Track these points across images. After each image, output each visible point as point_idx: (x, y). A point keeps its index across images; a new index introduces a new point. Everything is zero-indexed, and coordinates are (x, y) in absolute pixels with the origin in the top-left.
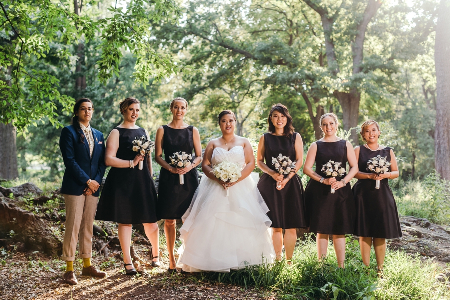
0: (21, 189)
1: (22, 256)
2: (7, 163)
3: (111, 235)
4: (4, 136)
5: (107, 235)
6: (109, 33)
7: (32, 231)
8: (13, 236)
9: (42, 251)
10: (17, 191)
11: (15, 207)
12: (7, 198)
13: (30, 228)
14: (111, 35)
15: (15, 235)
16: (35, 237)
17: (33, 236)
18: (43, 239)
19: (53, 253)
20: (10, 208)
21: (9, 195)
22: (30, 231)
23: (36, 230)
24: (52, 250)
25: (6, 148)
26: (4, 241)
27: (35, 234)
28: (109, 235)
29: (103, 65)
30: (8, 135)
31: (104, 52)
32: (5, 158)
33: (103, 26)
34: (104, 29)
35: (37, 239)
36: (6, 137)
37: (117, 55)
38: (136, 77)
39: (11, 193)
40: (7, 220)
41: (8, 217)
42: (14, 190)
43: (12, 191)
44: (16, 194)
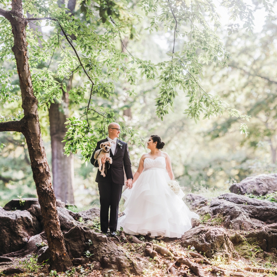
0: (89, 213)
1: (98, 273)
3: (176, 256)
4: (62, 163)
5: (173, 255)
6: (167, 74)
7: (105, 251)
8: (89, 255)
9: (116, 269)
10: (86, 215)
11: (89, 229)
12: (78, 222)
13: (104, 248)
14: (168, 76)
15: (91, 255)
16: (109, 256)
17: (107, 256)
18: (116, 258)
19: (126, 271)
20: (85, 231)
21: (79, 219)
22: (103, 251)
23: (109, 250)
24: (125, 268)
26: (82, 260)
27: (108, 254)
28: (175, 256)
29: (160, 102)
31: (161, 91)
32: (63, 183)
33: (161, 68)
34: (162, 70)
35: (111, 259)
36: (64, 164)
37: (172, 94)
38: (188, 113)
39: (80, 217)
40: (82, 242)
41: (83, 239)
42: (82, 214)
43: (81, 215)
44: (85, 217)
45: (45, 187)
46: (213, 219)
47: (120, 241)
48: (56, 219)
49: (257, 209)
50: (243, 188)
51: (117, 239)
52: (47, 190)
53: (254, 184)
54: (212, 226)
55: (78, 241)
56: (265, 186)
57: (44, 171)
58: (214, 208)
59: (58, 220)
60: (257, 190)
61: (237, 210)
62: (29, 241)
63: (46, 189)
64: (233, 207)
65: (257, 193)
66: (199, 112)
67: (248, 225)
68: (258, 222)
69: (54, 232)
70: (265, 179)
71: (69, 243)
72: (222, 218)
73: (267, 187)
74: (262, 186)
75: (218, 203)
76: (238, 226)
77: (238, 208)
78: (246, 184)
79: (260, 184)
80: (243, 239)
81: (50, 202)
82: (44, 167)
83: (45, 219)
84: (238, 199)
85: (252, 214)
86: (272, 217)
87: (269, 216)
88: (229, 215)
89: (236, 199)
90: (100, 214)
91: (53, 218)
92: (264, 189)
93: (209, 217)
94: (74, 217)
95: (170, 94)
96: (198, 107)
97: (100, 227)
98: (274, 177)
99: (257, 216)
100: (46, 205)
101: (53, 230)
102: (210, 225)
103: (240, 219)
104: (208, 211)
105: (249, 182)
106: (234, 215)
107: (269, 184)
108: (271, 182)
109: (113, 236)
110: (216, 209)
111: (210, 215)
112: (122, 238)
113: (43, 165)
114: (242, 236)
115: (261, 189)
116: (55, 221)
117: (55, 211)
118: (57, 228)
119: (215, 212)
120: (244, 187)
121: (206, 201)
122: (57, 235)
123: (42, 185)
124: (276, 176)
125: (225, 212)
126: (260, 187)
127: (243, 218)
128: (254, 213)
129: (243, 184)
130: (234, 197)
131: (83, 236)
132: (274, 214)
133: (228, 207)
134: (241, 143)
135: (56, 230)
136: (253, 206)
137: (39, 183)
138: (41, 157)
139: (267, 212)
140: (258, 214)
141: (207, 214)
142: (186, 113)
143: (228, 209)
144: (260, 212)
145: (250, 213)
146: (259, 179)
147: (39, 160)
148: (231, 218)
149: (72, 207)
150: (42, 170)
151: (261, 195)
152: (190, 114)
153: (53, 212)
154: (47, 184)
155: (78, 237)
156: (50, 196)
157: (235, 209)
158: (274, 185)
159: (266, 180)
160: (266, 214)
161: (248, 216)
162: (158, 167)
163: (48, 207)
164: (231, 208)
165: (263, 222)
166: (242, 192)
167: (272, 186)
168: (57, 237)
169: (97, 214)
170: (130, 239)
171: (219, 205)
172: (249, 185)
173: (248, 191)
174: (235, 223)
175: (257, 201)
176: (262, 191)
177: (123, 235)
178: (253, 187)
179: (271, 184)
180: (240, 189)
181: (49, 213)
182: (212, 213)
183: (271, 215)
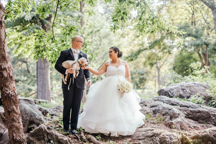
0: (55, 110)
2: (44, 87)
4: (43, 72)
10: (52, 111)
12: (45, 117)
21: (46, 115)
25: (44, 78)
30: (45, 71)
32: (43, 84)
36: (44, 73)
37: (125, 13)
38: (137, 29)
39: (48, 112)
40: (45, 142)
41: (46, 139)
42: (50, 110)
43: (48, 111)
44: (51, 113)
45: (9, 91)
46: (154, 118)
47: (80, 140)
48: (19, 123)
49: (191, 111)
50: (170, 92)
51: (77, 137)
52: (11, 94)
53: (180, 90)
54: (154, 124)
55: (41, 141)
56: (189, 92)
57: (7, 75)
58: (154, 109)
59: (21, 123)
60: (182, 94)
61: (175, 112)
62: (5, 133)
63: (10, 92)
64: (171, 109)
65: (182, 96)
66: (146, 28)
67: (186, 125)
68: (192, 122)
69: (17, 135)
70: (187, 86)
71: (33, 142)
72: (161, 117)
73: (190, 92)
74: (186, 91)
75: (156, 104)
76: (179, 126)
77: (175, 109)
78: (173, 89)
79: (184, 89)
80: (190, 140)
81: (13, 106)
82: (8, 71)
83: (8, 122)
84: (171, 102)
85: (187, 115)
86: (203, 118)
87: (200, 117)
88: (168, 115)
89: (169, 101)
90: (63, 111)
91: (15, 122)
92: (188, 94)
93: (150, 116)
94: (43, 113)
95: (124, 13)
96: (145, 24)
97: (62, 123)
98: (193, 85)
99: (191, 117)
100: (9, 108)
101: (15, 133)
102: (153, 123)
103: (180, 120)
104: (149, 111)
105: (175, 88)
106: (173, 116)
107: (191, 89)
108: (192, 89)
109: (73, 133)
110: (155, 110)
111: (151, 114)
112: (81, 137)
113: (8, 69)
114: (188, 138)
115: (185, 94)
116: (17, 124)
117: (18, 114)
118: (19, 131)
119: (155, 112)
120: (172, 92)
121: (144, 102)
122: (19, 138)
123: (6, 89)
124: (195, 84)
125: (164, 113)
126: (184, 92)
127: (182, 120)
128: (188, 114)
129: (170, 89)
130: (168, 100)
131: (46, 136)
132: (205, 115)
133: (166, 109)
134: (144, 64)
135: (18, 133)
136: (186, 108)
137: (3, 87)
138: (6, 62)
139: (199, 114)
140: (192, 115)
141: (149, 114)
142: (135, 29)
143: (167, 111)
144: (193, 113)
145: (185, 114)
146: (183, 86)
147: (3, 64)
148: (171, 118)
149: (44, 103)
150: (5, 74)
151: (185, 99)
152: (139, 30)
153: (15, 115)
154: (10, 88)
155: (42, 137)
156: (13, 100)
157: (173, 111)
158: (195, 91)
159: (189, 87)
160: (199, 115)
161: (185, 117)
162: (120, 75)
163: (11, 110)
164: (170, 110)
165: (196, 122)
166: (170, 95)
167: (193, 91)
168: (20, 140)
169: (61, 111)
170: (89, 139)
171: (157, 106)
172: (176, 90)
173: (175, 95)
174: (177, 123)
175: (186, 103)
176: (186, 95)
177: (82, 134)
178: (179, 91)
179: (192, 90)
180: (168, 93)
181: (12, 117)
182: (152, 113)
183: (203, 116)
